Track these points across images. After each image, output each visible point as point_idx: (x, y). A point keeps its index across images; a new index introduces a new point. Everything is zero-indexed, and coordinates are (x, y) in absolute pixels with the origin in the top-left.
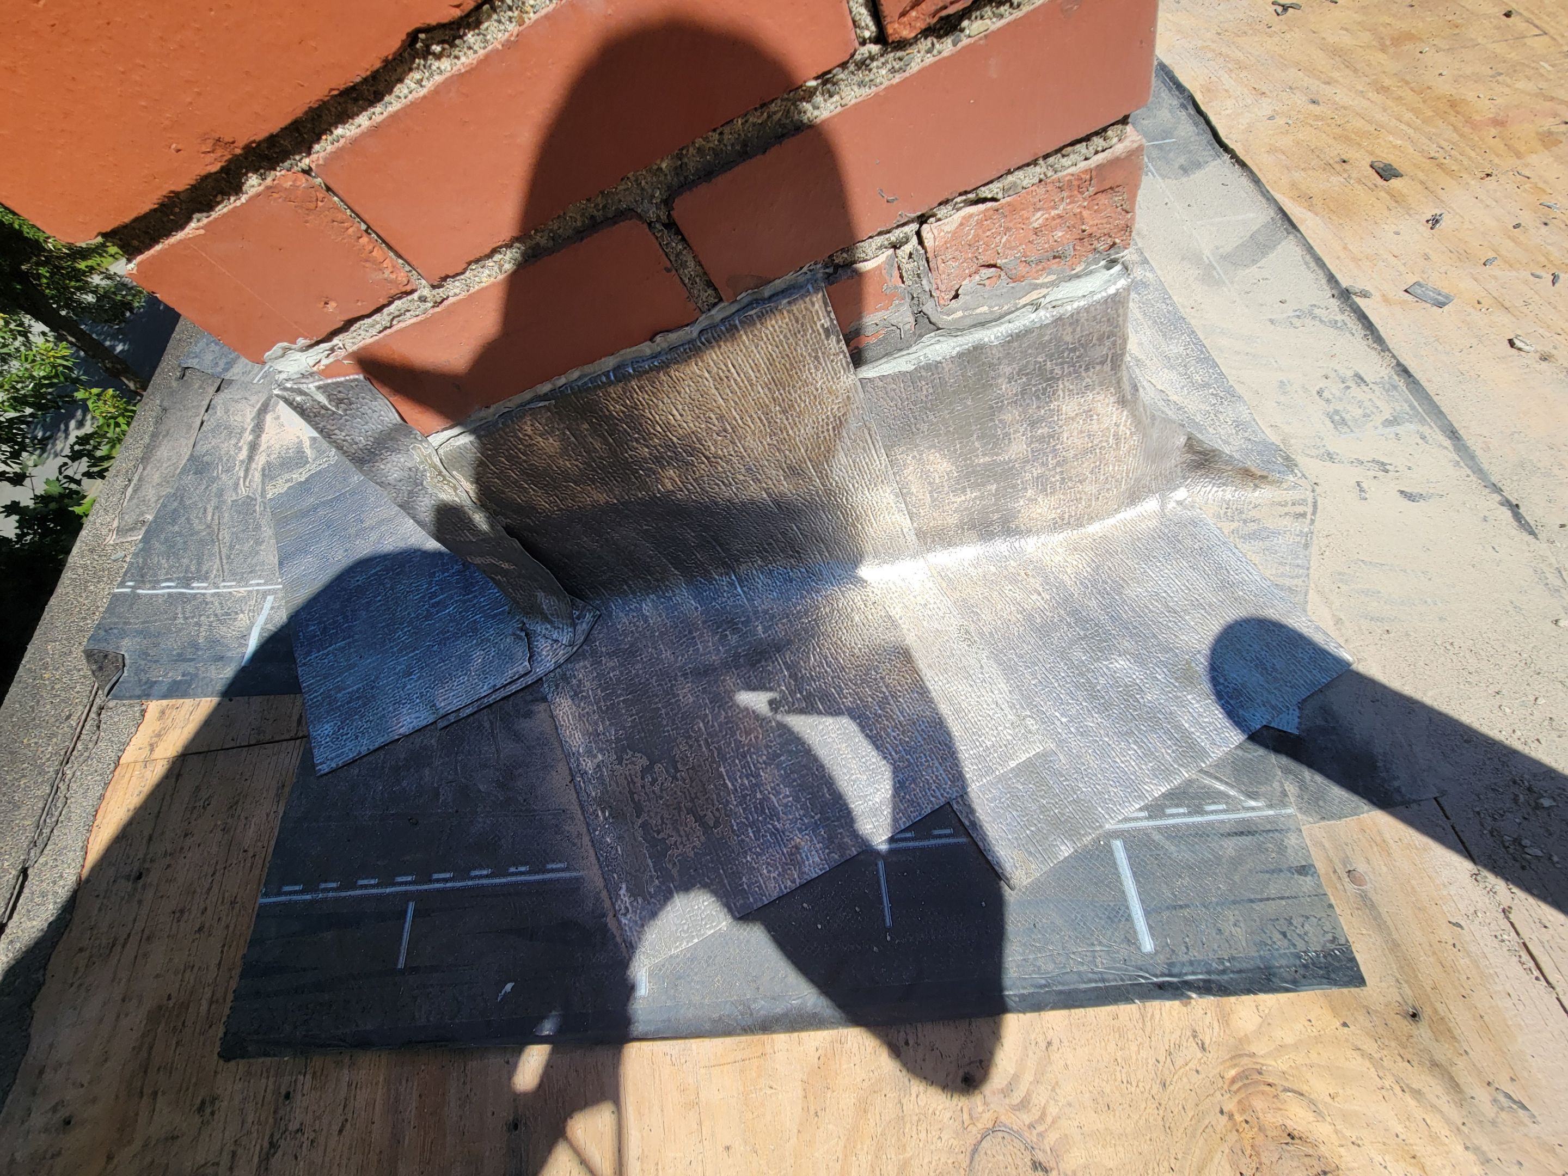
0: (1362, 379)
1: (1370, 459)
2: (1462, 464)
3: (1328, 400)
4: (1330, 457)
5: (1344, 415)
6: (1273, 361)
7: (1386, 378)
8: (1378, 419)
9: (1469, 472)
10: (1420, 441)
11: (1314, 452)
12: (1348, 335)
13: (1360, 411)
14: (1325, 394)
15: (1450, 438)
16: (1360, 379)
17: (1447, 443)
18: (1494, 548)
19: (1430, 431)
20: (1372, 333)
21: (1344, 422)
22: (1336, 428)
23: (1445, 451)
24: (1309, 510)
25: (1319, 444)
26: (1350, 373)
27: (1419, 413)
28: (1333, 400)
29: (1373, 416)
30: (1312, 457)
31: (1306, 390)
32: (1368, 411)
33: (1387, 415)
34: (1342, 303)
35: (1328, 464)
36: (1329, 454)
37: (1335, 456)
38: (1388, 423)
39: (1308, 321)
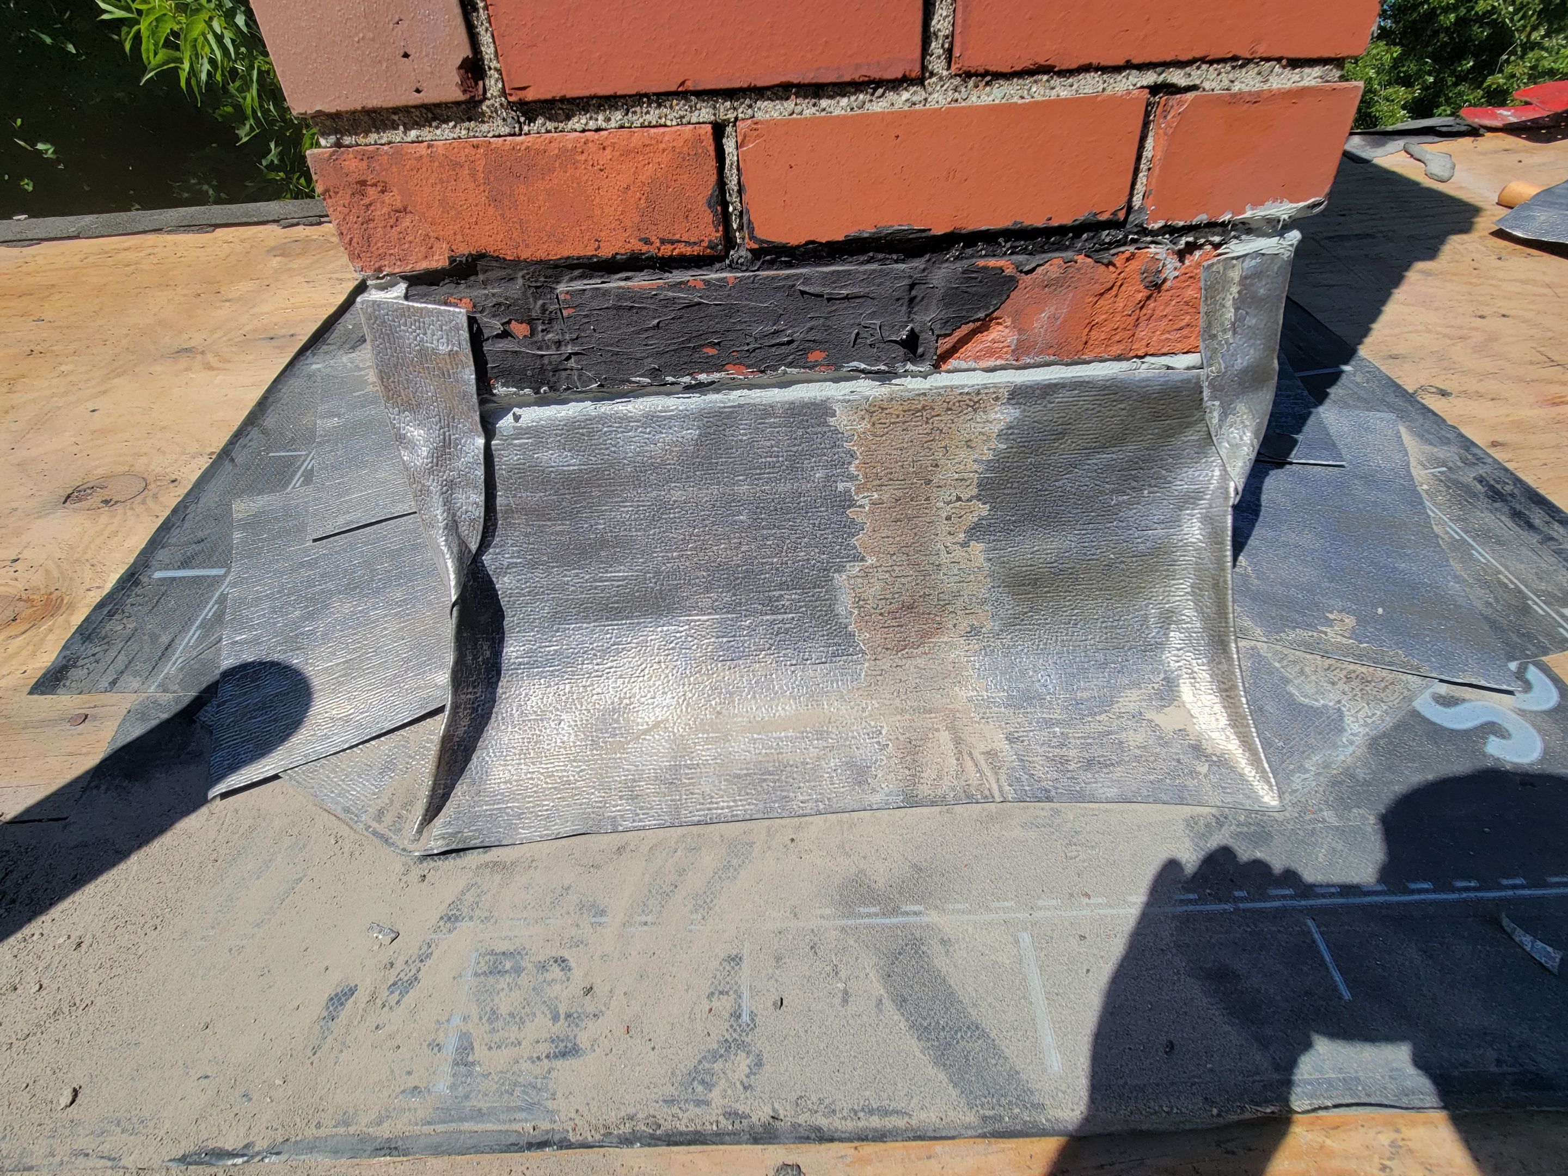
0: (564, 1055)
1: (420, 976)
2: (341, 1130)
3: (543, 967)
4: (451, 918)
5: (508, 979)
6: (649, 919)
7: (550, 1104)
8: (479, 1033)
9: (322, 1132)
10: (411, 1082)
11: (470, 897)
12: (669, 1090)
13: (504, 1010)
14: (556, 969)
15: (389, 1140)
16: (568, 1051)
17: (385, 1131)
18: (207, 1077)
19: (420, 1114)
20: (652, 1137)
21: (495, 971)
22: (492, 953)
23: (373, 1115)
24: (381, 828)
25: (477, 912)
26: (583, 1040)
27: (462, 1119)
28: (541, 978)
29: (487, 1027)
30: (463, 893)
31: (577, 943)
32: (500, 1024)
33: (480, 1053)
34: (752, 1127)
35: (443, 909)
36: (457, 918)
37: (449, 925)
38: (465, 1047)
39: (720, 1029)
